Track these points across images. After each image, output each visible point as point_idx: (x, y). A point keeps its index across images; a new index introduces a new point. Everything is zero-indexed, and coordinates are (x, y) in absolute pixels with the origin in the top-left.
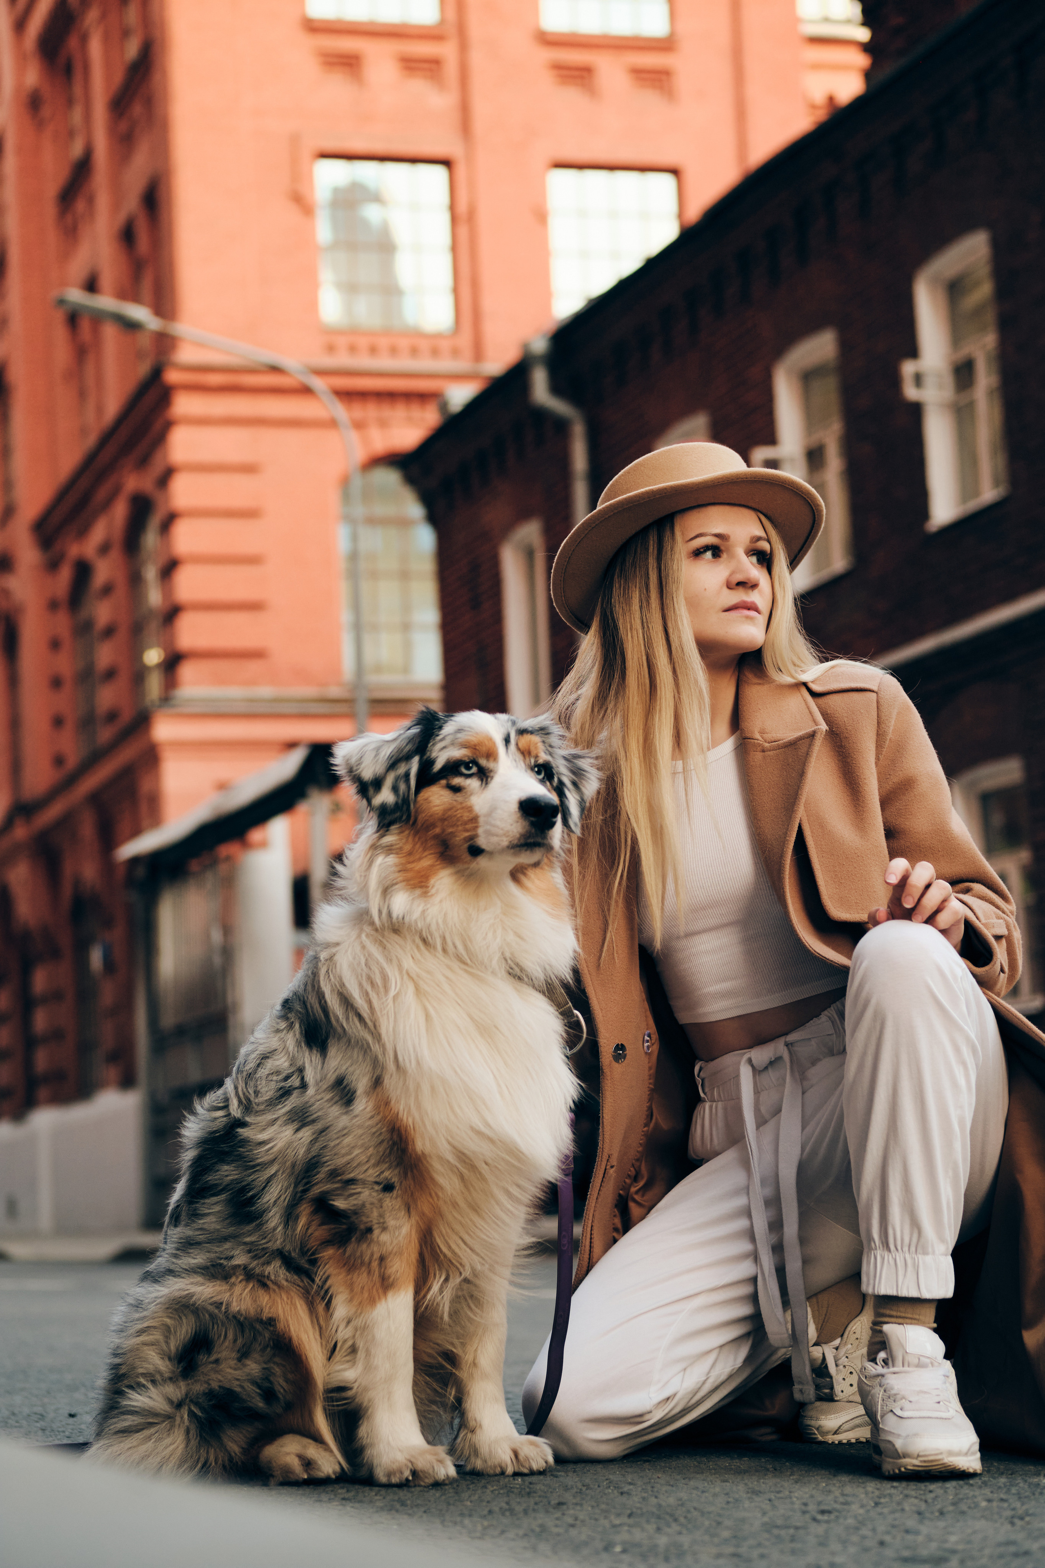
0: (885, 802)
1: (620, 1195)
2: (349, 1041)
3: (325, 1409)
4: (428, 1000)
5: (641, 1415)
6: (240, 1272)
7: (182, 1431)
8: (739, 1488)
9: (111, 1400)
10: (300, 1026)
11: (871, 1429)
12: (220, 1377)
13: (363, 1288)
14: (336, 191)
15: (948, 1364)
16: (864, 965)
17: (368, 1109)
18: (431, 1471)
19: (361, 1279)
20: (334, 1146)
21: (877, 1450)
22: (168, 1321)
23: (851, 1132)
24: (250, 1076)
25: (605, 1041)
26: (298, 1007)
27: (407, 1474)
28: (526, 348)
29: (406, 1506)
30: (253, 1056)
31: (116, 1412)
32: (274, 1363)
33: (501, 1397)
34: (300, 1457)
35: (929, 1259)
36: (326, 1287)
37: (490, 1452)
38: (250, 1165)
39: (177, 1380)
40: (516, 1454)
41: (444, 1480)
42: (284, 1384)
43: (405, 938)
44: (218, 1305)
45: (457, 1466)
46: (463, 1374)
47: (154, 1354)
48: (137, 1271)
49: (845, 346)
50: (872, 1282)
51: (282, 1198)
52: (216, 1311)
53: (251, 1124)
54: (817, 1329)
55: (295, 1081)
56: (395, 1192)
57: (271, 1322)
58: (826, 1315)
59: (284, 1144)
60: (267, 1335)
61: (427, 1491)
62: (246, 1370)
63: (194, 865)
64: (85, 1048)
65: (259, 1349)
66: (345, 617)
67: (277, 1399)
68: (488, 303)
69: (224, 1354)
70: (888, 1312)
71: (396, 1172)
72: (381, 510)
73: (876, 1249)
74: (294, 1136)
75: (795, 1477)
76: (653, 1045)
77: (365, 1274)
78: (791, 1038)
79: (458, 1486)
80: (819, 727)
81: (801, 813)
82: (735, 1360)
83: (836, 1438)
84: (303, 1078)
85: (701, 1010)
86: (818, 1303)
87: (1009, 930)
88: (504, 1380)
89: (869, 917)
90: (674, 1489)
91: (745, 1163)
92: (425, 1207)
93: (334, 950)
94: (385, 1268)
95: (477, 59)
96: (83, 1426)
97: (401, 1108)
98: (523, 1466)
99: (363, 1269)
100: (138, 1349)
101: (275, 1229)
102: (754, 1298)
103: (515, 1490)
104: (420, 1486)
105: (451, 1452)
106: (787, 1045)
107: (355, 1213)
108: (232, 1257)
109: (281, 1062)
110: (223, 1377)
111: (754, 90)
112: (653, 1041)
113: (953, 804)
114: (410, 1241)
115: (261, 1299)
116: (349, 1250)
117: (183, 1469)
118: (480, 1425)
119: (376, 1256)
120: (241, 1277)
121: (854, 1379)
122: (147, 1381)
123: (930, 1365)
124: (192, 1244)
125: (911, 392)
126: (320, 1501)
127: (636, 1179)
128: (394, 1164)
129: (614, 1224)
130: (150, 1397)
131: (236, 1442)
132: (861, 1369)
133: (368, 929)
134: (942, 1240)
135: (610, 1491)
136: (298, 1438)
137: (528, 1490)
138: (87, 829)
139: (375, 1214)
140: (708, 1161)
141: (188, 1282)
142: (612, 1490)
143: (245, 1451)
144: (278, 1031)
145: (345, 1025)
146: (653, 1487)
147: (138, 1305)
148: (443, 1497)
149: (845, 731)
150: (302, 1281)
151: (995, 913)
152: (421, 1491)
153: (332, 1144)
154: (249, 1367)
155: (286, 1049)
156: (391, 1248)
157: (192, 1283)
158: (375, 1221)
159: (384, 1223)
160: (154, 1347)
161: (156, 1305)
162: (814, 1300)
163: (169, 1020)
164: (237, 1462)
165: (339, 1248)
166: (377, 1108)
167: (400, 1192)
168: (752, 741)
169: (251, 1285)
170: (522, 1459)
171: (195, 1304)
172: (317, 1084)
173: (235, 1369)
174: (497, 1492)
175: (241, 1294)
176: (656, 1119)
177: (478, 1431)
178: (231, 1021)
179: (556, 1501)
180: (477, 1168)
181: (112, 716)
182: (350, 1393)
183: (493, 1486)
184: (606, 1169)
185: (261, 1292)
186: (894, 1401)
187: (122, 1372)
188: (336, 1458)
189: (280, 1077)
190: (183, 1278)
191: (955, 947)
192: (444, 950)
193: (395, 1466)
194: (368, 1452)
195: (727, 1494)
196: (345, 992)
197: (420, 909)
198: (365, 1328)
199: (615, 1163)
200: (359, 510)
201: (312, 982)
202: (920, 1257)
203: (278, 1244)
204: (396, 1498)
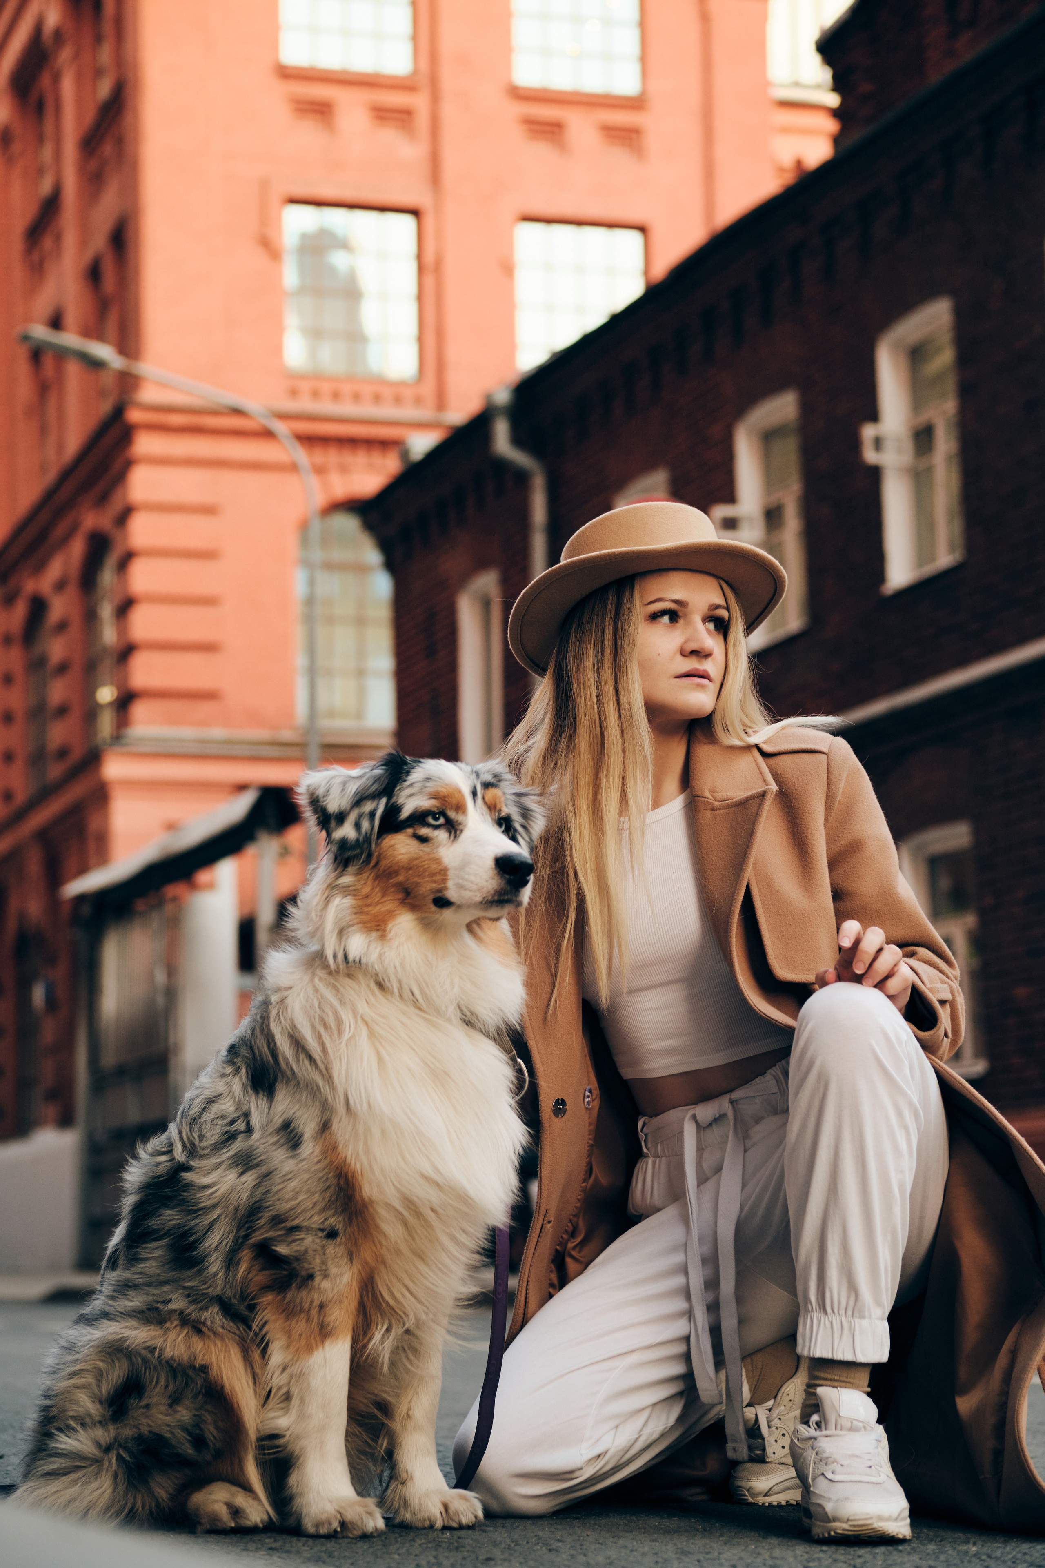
0: (833, 864)
1: (557, 1250)
2: (298, 1084)
3: (256, 1459)
4: (380, 1043)
5: (571, 1472)
6: (176, 1316)
7: (110, 1474)
8: (668, 1547)
9: (40, 1441)
10: (247, 1070)
11: (802, 1492)
12: (150, 1422)
13: (301, 1335)
14: (304, 236)
15: (881, 1428)
16: (809, 1026)
17: (316, 1153)
18: (359, 1523)
19: (300, 1326)
20: (277, 1192)
21: (808, 1513)
22: (101, 1364)
23: (791, 1192)
24: (194, 1120)
25: (545, 1095)
26: (244, 1052)
27: (335, 1525)
28: (488, 398)
29: (333, 1557)
30: (199, 1100)
31: (44, 1453)
32: (206, 1410)
33: (432, 1449)
34: (229, 1505)
35: (865, 1322)
36: (263, 1332)
37: (420, 1505)
38: (193, 1210)
39: (107, 1424)
40: (446, 1507)
41: (372, 1532)
42: (215, 1432)
43: (359, 983)
44: (152, 1350)
45: (386, 1519)
46: (396, 1425)
47: (85, 1397)
48: (72, 1312)
49: (806, 408)
50: (807, 1344)
51: (224, 1243)
52: (149, 1356)
53: (196, 1168)
54: (750, 1390)
55: (241, 1126)
56: (339, 1239)
57: (204, 1369)
58: (760, 1376)
59: (228, 1187)
60: (199, 1382)
61: (356, 1543)
62: (178, 1416)
63: (140, 905)
64: (24, 1085)
65: (191, 1395)
66: (300, 661)
67: (207, 1446)
68: (453, 353)
69: (155, 1399)
70: (822, 1375)
71: (341, 1219)
72: (339, 555)
73: (812, 1311)
74: (237, 1181)
75: (724, 1538)
76: (593, 1100)
77: (304, 1321)
78: (736, 1095)
79: (386, 1538)
80: (770, 787)
81: (749, 874)
82: (668, 1418)
83: (767, 1500)
84: (248, 1123)
85: (646, 1067)
86: (752, 1363)
87: (953, 995)
88: (436, 1433)
89: (817, 978)
90: (603, 1547)
91: (686, 1220)
92: (367, 1254)
93: (286, 993)
94: (324, 1316)
95: (449, 111)
96: (10, 1468)
97: (349, 1153)
98: (452, 1520)
99: (302, 1315)
100: (68, 1392)
101: (216, 1274)
102: (687, 1357)
103: (444, 1545)
104: (347, 1537)
105: (381, 1504)
106: (732, 1102)
107: (297, 1259)
108: (170, 1301)
109: (227, 1106)
110: (153, 1422)
111: (723, 151)
112: (594, 1097)
113: (900, 868)
114: (350, 1290)
115: (195, 1345)
116: (289, 1296)
117: (110, 1514)
118: (411, 1477)
119: (317, 1303)
120: (176, 1323)
121: (786, 1441)
122: (77, 1424)
123: (863, 1429)
124: (130, 1287)
125: (870, 456)
126: (247, 1550)
127: (573, 1235)
128: (340, 1210)
129: (550, 1280)
130: (78, 1440)
131: (163, 1487)
132: (794, 1431)
133: (321, 973)
134: (879, 1303)
135: (539, 1547)
136: (227, 1486)
137: (456, 1544)
138: (34, 865)
139: (318, 1260)
140: (647, 1217)
141: (122, 1326)
142: (541, 1548)
143: (173, 1497)
144: (224, 1075)
145: (294, 1067)
146: (582, 1545)
147: (70, 1348)
148: (371, 1550)
149: (795, 791)
150: (238, 1329)
151: (940, 979)
152: (348, 1543)
153: (276, 1189)
154: (180, 1414)
155: (231, 1093)
156: (331, 1296)
157: (126, 1327)
158: (317, 1268)
159: (326, 1270)
160: (86, 1390)
161: (89, 1348)
162: (749, 1360)
163: (109, 1059)
164: (164, 1508)
165: (279, 1293)
166: (324, 1153)
167: (343, 1239)
168: (702, 799)
169: (185, 1332)
170: (452, 1513)
171: (129, 1348)
172: (263, 1128)
173: (166, 1415)
174: (425, 1546)
175: (174, 1340)
176: (596, 1175)
177: (409, 1484)
178: (172, 1062)
179: (485, 1557)
180: (422, 1215)
181: (62, 753)
182: (282, 1441)
183: (421, 1540)
184: (543, 1224)
185: (195, 1339)
186: (826, 1464)
187: (52, 1414)
188: (264, 1507)
189: (225, 1121)
190: (117, 1321)
191: (900, 1011)
192: (401, 996)
193: (324, 1517)
194: (298, 1501)
195: (656, 1554)
196: (296, 1034)
197: (378, 951)
198: (301, 1375)
199: (552, 1218)
200: (317, 555)
201: (262, 1025)
202: (856, 1320)
203: (218, 1291)
204: (324, 1549)
